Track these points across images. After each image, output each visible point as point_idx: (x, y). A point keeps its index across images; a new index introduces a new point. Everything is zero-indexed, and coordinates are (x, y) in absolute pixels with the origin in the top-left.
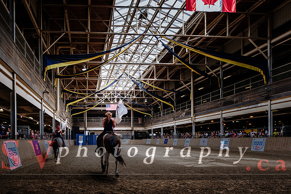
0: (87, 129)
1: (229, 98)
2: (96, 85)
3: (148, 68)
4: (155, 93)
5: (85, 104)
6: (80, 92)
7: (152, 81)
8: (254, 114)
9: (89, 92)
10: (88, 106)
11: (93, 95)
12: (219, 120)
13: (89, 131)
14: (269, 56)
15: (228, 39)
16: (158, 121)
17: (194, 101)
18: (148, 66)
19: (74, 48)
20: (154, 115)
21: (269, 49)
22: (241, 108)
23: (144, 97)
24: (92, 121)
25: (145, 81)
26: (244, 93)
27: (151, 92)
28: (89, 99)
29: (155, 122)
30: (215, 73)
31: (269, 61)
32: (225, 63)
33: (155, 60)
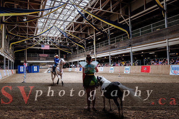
0: (27, 62)
1: (113, 44)
2: (34, 31)
3: (69, 24)
4: (74, 40)
5: (25, 44)
6: (21, 35)
7: (72, 32)
8: (125, 54)
9: (29, 36)
10: (28, 46)
11: (32, 39)
12: (108, 57)
13: (28, 63)
14: (130, 25)
15: (111, 14)
16: (76, 57)
17: (96, 45)
18: (69, 23)
19: (17, 5)
20: (73, 53)
21: (129, 21)
22: (119, 51)
23: (67, 42)
24: (31, 56)
25: (68, 32)
26: (120, 43)
27: (71, 39)
28: (28, 41)
29: (74, 58)
30: (106, 31)
31: (130, 27)
32: (111, 26)
33: (74, 20)
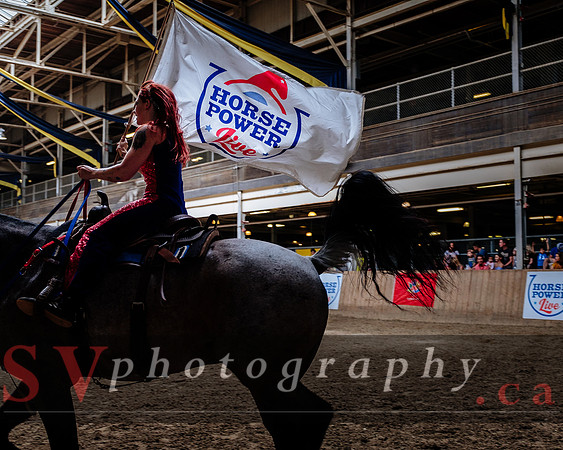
4: (35, 113)
7: (28, 68)
8: (319, 207)
12: (233, 218)
14: (349, 58)
20: (29, 191)
21: (348, 41)
27: (20, 107)
31: (349, 71)
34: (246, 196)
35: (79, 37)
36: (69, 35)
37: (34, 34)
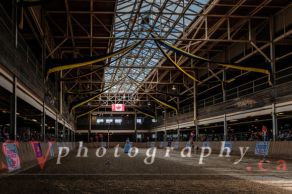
0: (91, 131)
3: (151, 71)
7: (155, 84)
8: (259, 117)
11: (97, 98)
12: (222, 123)
14: (272, 58)
17: (197, 104)
19: (78, 53)
20: (157, 118)
21: (271, 52)
23: (147, 100)
27: (154, 95)
29: (159, 125)
30: (218, 75)
31: (272, 64)
34: (227, 115)
35: (169, 73)
36: (166, 73)
37: (156, 75)
